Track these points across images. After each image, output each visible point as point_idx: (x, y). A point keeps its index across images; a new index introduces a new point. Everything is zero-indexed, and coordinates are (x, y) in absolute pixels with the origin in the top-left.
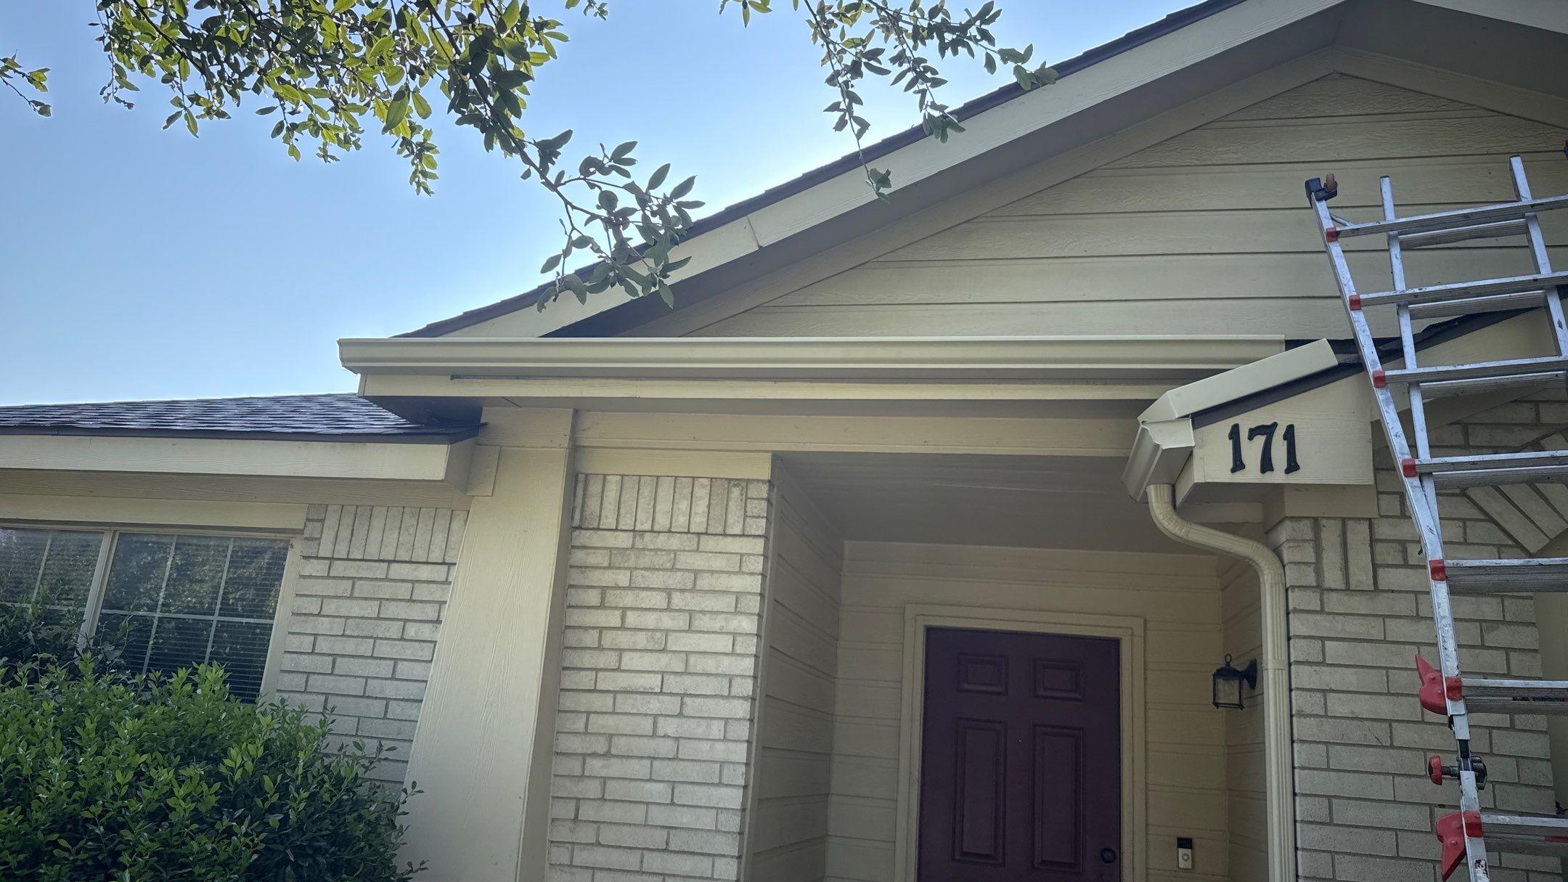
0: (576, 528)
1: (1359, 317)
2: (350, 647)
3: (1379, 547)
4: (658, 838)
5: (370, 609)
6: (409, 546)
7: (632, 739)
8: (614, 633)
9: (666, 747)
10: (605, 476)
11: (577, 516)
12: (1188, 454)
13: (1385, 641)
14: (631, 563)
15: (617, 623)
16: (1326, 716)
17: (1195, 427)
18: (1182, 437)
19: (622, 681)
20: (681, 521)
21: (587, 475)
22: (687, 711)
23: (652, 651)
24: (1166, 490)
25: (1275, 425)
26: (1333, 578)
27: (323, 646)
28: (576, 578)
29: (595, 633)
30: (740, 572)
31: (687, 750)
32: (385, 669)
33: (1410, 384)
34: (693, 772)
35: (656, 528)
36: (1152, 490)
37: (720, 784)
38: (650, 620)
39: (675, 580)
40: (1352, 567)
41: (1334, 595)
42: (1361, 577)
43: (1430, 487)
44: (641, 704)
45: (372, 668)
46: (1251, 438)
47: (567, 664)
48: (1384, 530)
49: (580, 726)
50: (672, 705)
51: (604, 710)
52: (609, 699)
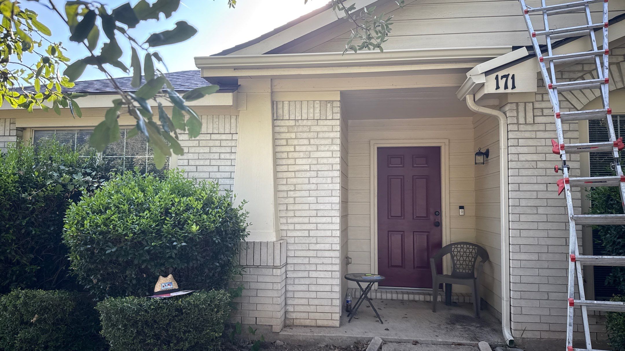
0: (275, 120)
1: (535, 39)
2: (202, 162)
3: (535, 110)
4: (314, 213)
5: (207, 150)
6: (217, 128)
7: (302, 185)
8: (292, 153)
9: (313, 187)
10: (283, 101)
11: (275, 116)
12: (483, 85)
13: (536, 138)
14: (295, 130)
15: (293, 150)
16: (518, 161)
17: (486, 76)
18: (482, 79)
19: (297, 168)
20: (311, 116)
21: (277, 102)
22: (319, 176)
23: (305, 158)
24: (472, 96)
25: (509, 74)
26: (522, 120)
27: (191, 163)
28: (278, 136)
29: (286, 154)
30: (332, 131)
31: (320, 187)
32: (215, 169)
33: (550, 61)
34: (323, 193)
35: (303, 119)
36: (468, 97)
37: (332, 196)
38: (304, 148)
39: (311, 135)
40: (527, 117)
41: (522, 126)
42: (530, 120)
43: (556, 91)
44: (303, 174)
45: (210, 169)
46: (501, 79)
47: (278, 164)
48: (537, 105)
49: (285, 182)
50: (314, 174)
51: (292, 177)
52: (293, 174)
